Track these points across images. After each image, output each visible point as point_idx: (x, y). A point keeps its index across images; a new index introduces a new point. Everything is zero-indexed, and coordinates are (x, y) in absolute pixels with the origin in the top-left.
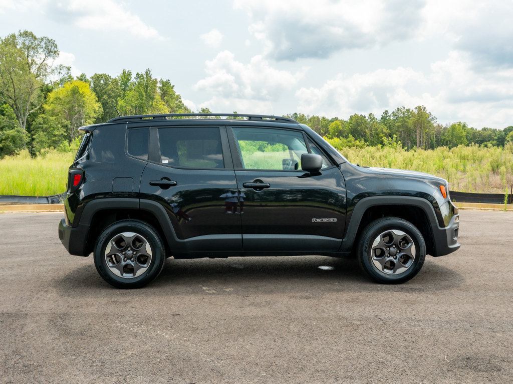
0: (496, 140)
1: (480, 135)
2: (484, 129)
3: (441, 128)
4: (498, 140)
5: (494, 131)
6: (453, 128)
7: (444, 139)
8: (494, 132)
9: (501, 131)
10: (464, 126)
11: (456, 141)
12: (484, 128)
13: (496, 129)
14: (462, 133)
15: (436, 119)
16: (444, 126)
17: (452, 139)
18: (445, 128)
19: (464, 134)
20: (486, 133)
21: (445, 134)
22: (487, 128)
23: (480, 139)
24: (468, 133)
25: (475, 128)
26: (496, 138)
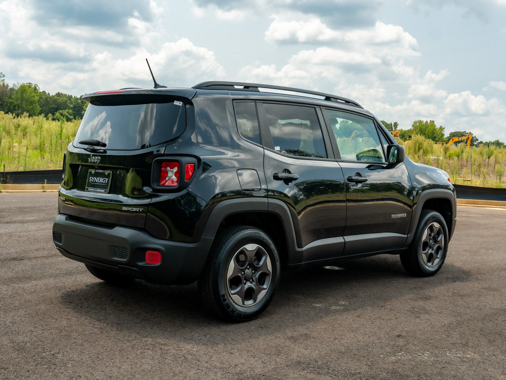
0: (72, 108)
1: (55, 101)
2: (58, 95)
3: (7, 88)
4: (74, 108)
5: (70, 97)
6: (23, 89)
7: (11, 103)
8: (70, 99)
9: (77, 99)
10: (35, 88)
11: (26, 106)
12: (59, 93)
13: (72, 96)
14: (34, 97)
15: (4, 76)
16: (11, 86)
17: (22, 103)
18: (12, 89)
19: (37, 98)
20: (60, 100)
21: (13, 97)
22: (62, 94)
23: (54, 106)
24: (40, 98)
25: (47, 92)
26: (71, 106)
